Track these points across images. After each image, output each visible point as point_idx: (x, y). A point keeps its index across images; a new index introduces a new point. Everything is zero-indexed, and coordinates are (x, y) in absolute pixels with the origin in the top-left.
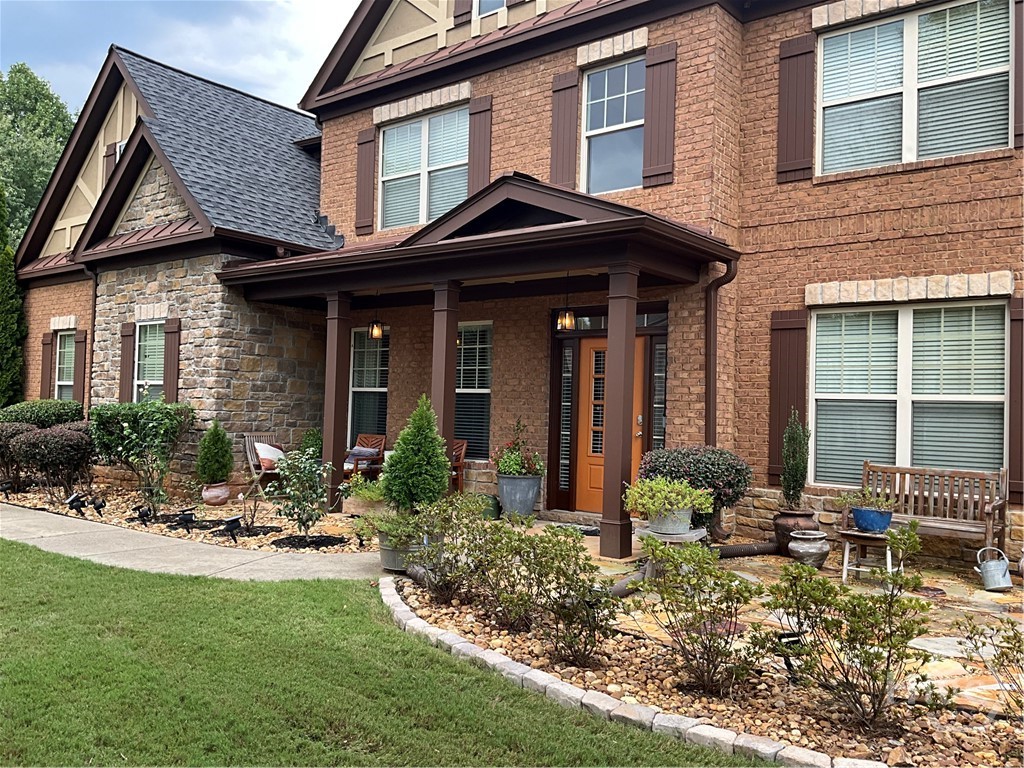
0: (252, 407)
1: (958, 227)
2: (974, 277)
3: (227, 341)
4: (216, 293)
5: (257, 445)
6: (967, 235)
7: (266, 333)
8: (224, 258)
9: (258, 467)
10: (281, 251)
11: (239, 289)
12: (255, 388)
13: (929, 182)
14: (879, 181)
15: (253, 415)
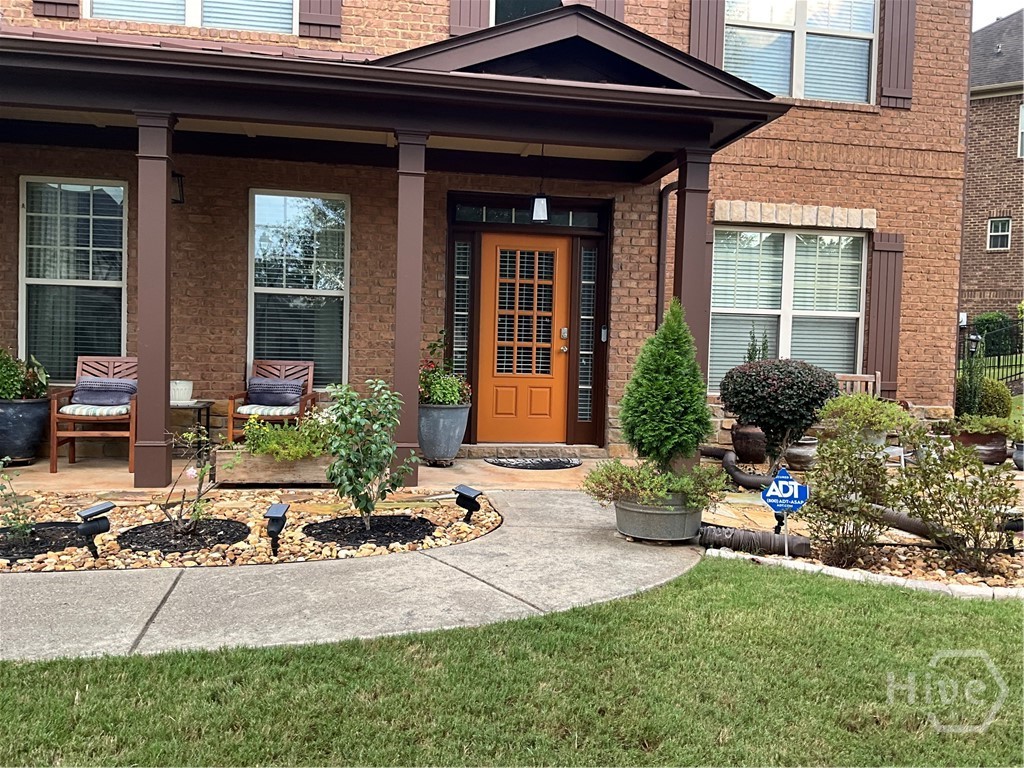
1: (838, 166)
2: (851, 211)
6: (844, 174)
13: (819, 121)
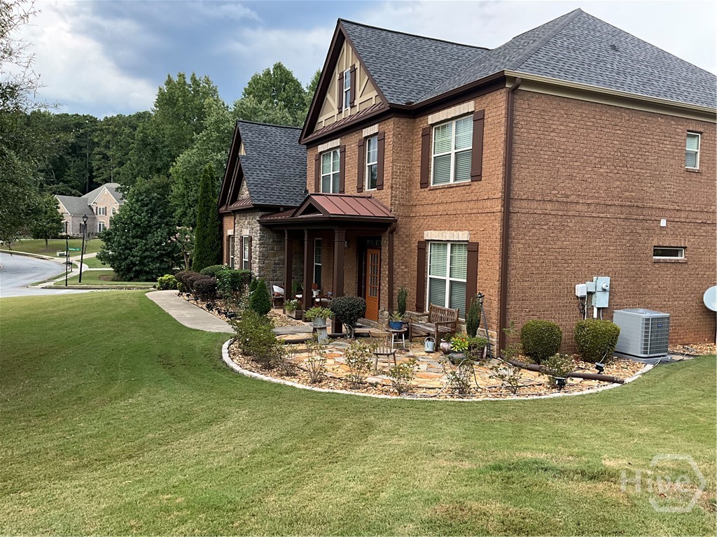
0: (274, 271)
1: (458, 212)
2: (460, 233)
3: (262, 246)
4: (257, 227)
5: (274, 286)
6: (460, 215)
7: (278, 242)
8: (260, 214)
9: (274, 295)
10: (282, 209)
11: (265, 226)
12: (275, 264)
13: (453, 192)
14: (443, 190)
15: (274, 275)
